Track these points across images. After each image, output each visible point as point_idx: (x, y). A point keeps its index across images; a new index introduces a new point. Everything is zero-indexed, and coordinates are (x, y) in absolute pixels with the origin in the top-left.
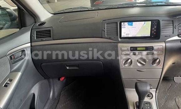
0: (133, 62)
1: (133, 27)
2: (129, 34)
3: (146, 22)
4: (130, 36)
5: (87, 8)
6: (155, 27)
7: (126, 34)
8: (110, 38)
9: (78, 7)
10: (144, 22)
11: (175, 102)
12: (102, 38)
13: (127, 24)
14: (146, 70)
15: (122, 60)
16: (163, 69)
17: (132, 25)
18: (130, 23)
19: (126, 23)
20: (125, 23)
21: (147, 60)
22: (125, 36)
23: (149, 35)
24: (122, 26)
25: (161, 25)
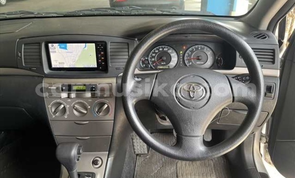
0: (67, 109)
1: (67, 52)
2: (64, 63)
3: (87, 44)
4: (65, 66)
5: (33, 13)
6: (102, 53)
7: (59, 63)
8: (30, 69)
9: (17, 12)
10: (84, 44)
11: (175, 167)
12: (18, 68)
13: (59, 47)
14: (87, 122)
15: (50, 106)
16: (114, 120)
17: (65, 48)
18: (63, 45)
19: (56, 45)
20: (54, 44)
21: (89, 107)
22: (58, 66)
23: (96, 66)
24: (50, 50)
25: (109, 50)
